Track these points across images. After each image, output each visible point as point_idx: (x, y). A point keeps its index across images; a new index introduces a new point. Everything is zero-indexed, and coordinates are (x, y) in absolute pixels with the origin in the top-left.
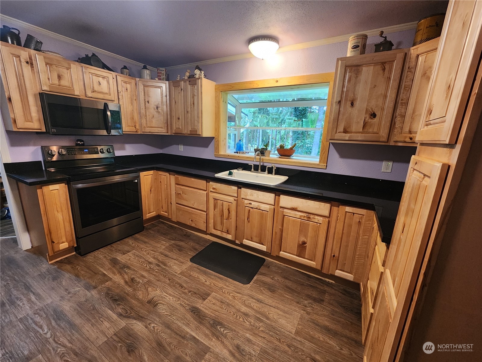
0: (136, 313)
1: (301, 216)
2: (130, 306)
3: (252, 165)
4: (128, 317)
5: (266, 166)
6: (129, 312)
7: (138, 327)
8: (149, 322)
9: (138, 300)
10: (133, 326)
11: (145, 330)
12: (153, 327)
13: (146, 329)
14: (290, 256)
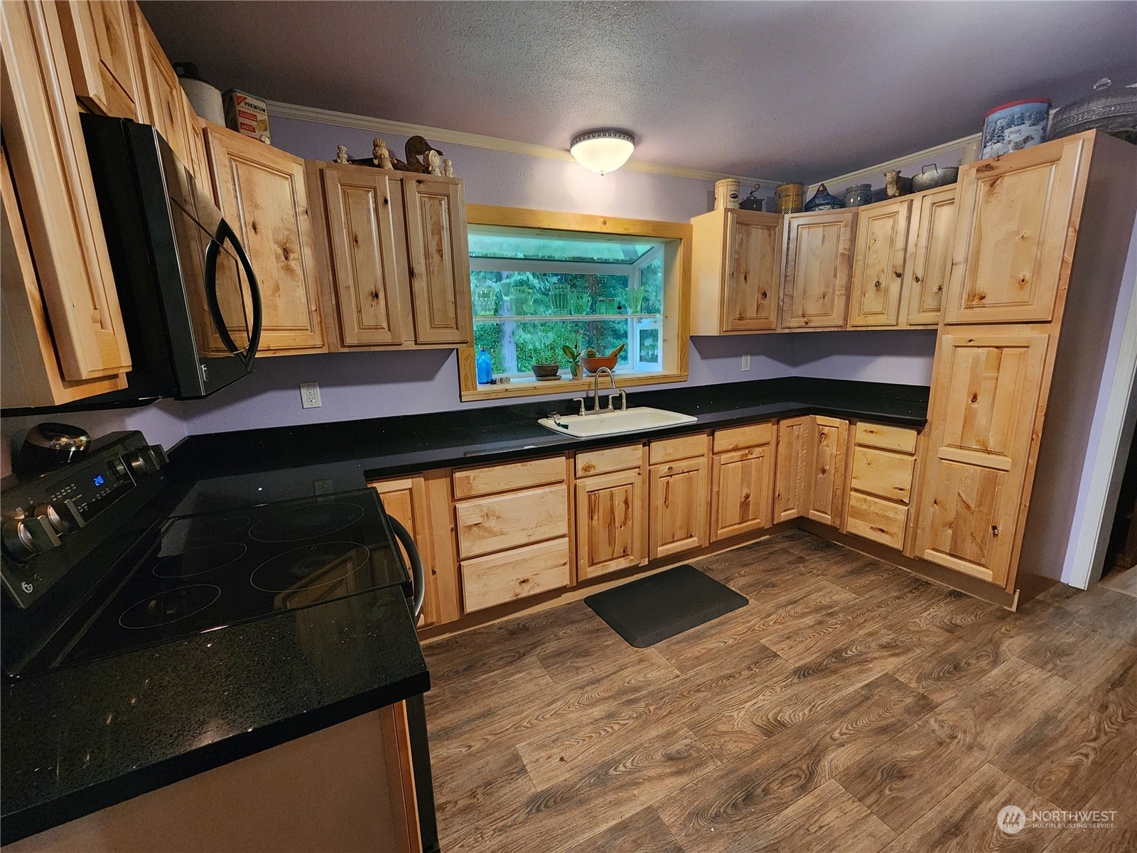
0: (798, 758)
1: (742, 456)
2: (774, 769)
3: (580, 401)
4: (812, 774)
5: (607, 396)
6: (794, 772)
7: (839, 758)
8: (828, 739)
9: (755, 753)
10: (837, 768)
11: (850, 748)
12: (841, 734)
13: (846, 747)
14: (732, 530)
